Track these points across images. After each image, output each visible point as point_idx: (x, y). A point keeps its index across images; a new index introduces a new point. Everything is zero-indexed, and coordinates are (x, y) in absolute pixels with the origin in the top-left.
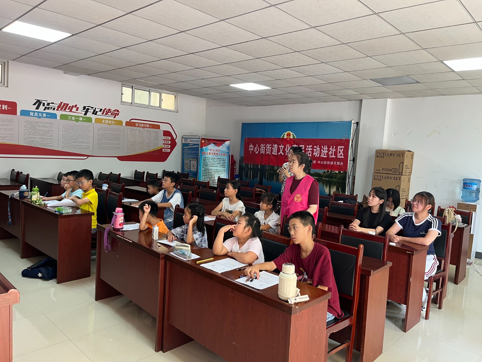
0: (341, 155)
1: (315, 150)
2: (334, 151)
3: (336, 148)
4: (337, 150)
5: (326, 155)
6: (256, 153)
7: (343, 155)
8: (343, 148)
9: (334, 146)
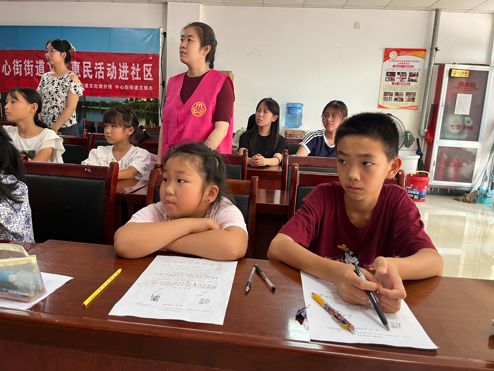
0: (149, 77)
1: (108, 69)
2: (139, 71)
3: (141, 67)
4: (142, 70)
5: (126, 76)
6: (6, 74)
7: (151, 76)
8: (151, 67)
9: (138, 64)
